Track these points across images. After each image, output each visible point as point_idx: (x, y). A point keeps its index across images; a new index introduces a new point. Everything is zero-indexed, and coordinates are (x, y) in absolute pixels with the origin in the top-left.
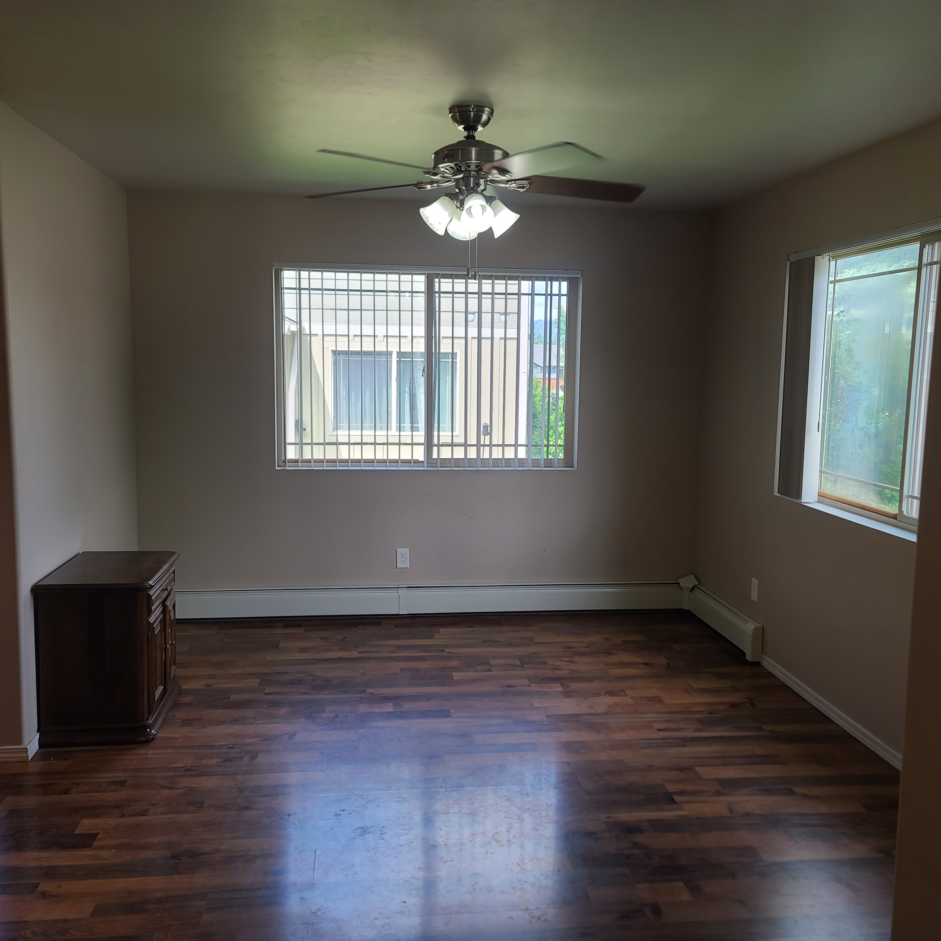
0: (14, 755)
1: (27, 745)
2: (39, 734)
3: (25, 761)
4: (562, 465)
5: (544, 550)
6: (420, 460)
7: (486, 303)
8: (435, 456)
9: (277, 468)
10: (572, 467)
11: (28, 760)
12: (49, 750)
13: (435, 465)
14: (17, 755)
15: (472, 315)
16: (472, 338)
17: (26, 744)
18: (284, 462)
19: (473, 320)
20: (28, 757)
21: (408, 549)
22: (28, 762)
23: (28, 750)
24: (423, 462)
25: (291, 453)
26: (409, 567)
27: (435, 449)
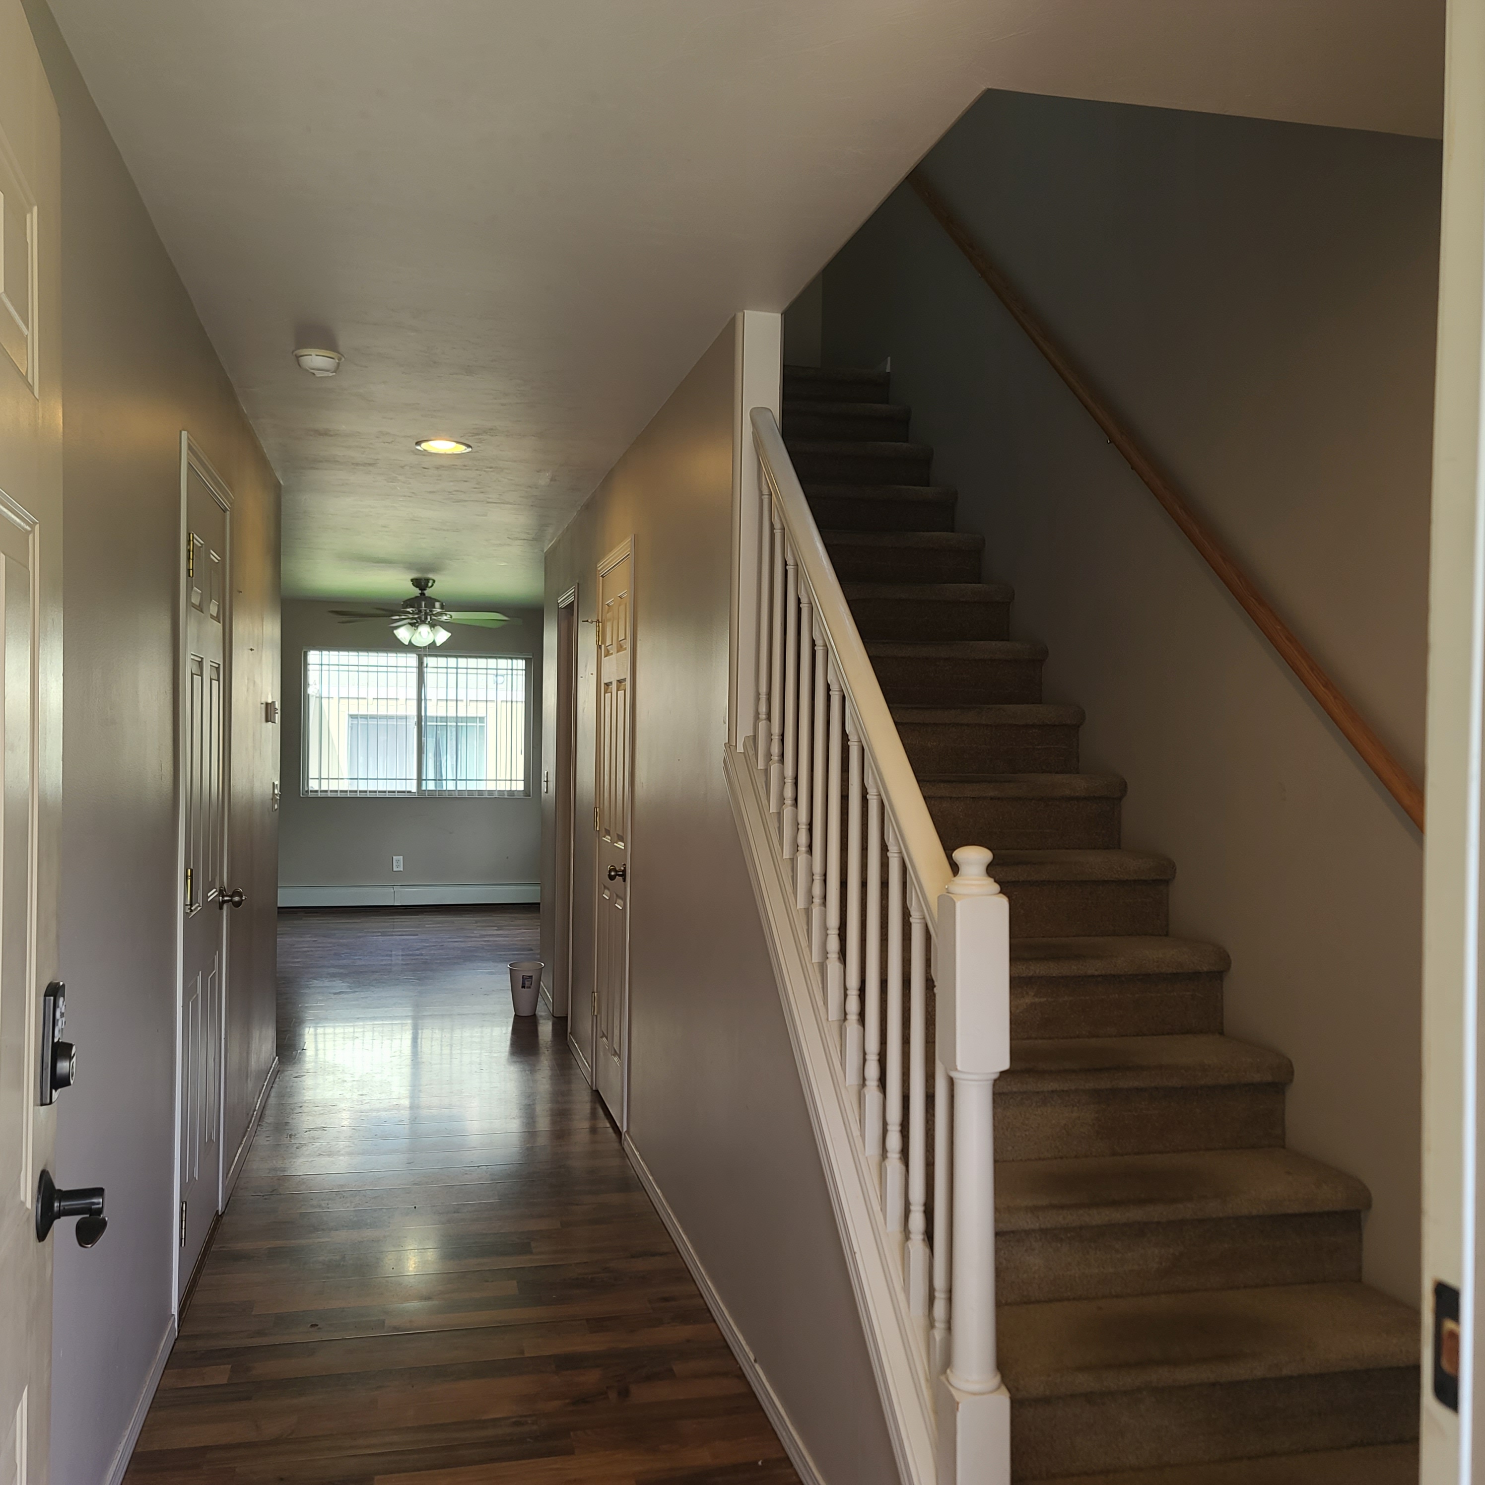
4: (522, 795)
5: (507, 858)
6: (413, 791)
7: (462, 678)
8: (424, 788)
9: (301, 796)
10: (530, 796)
13: (424, 794)
15: (502, 677)
16: (502, 701)
18: (307, 791)
19: (503, 683)
21: (402, 857)
24: (415, 793)
25: (313, 785)
26: (402, 870)
27: (424, 782)
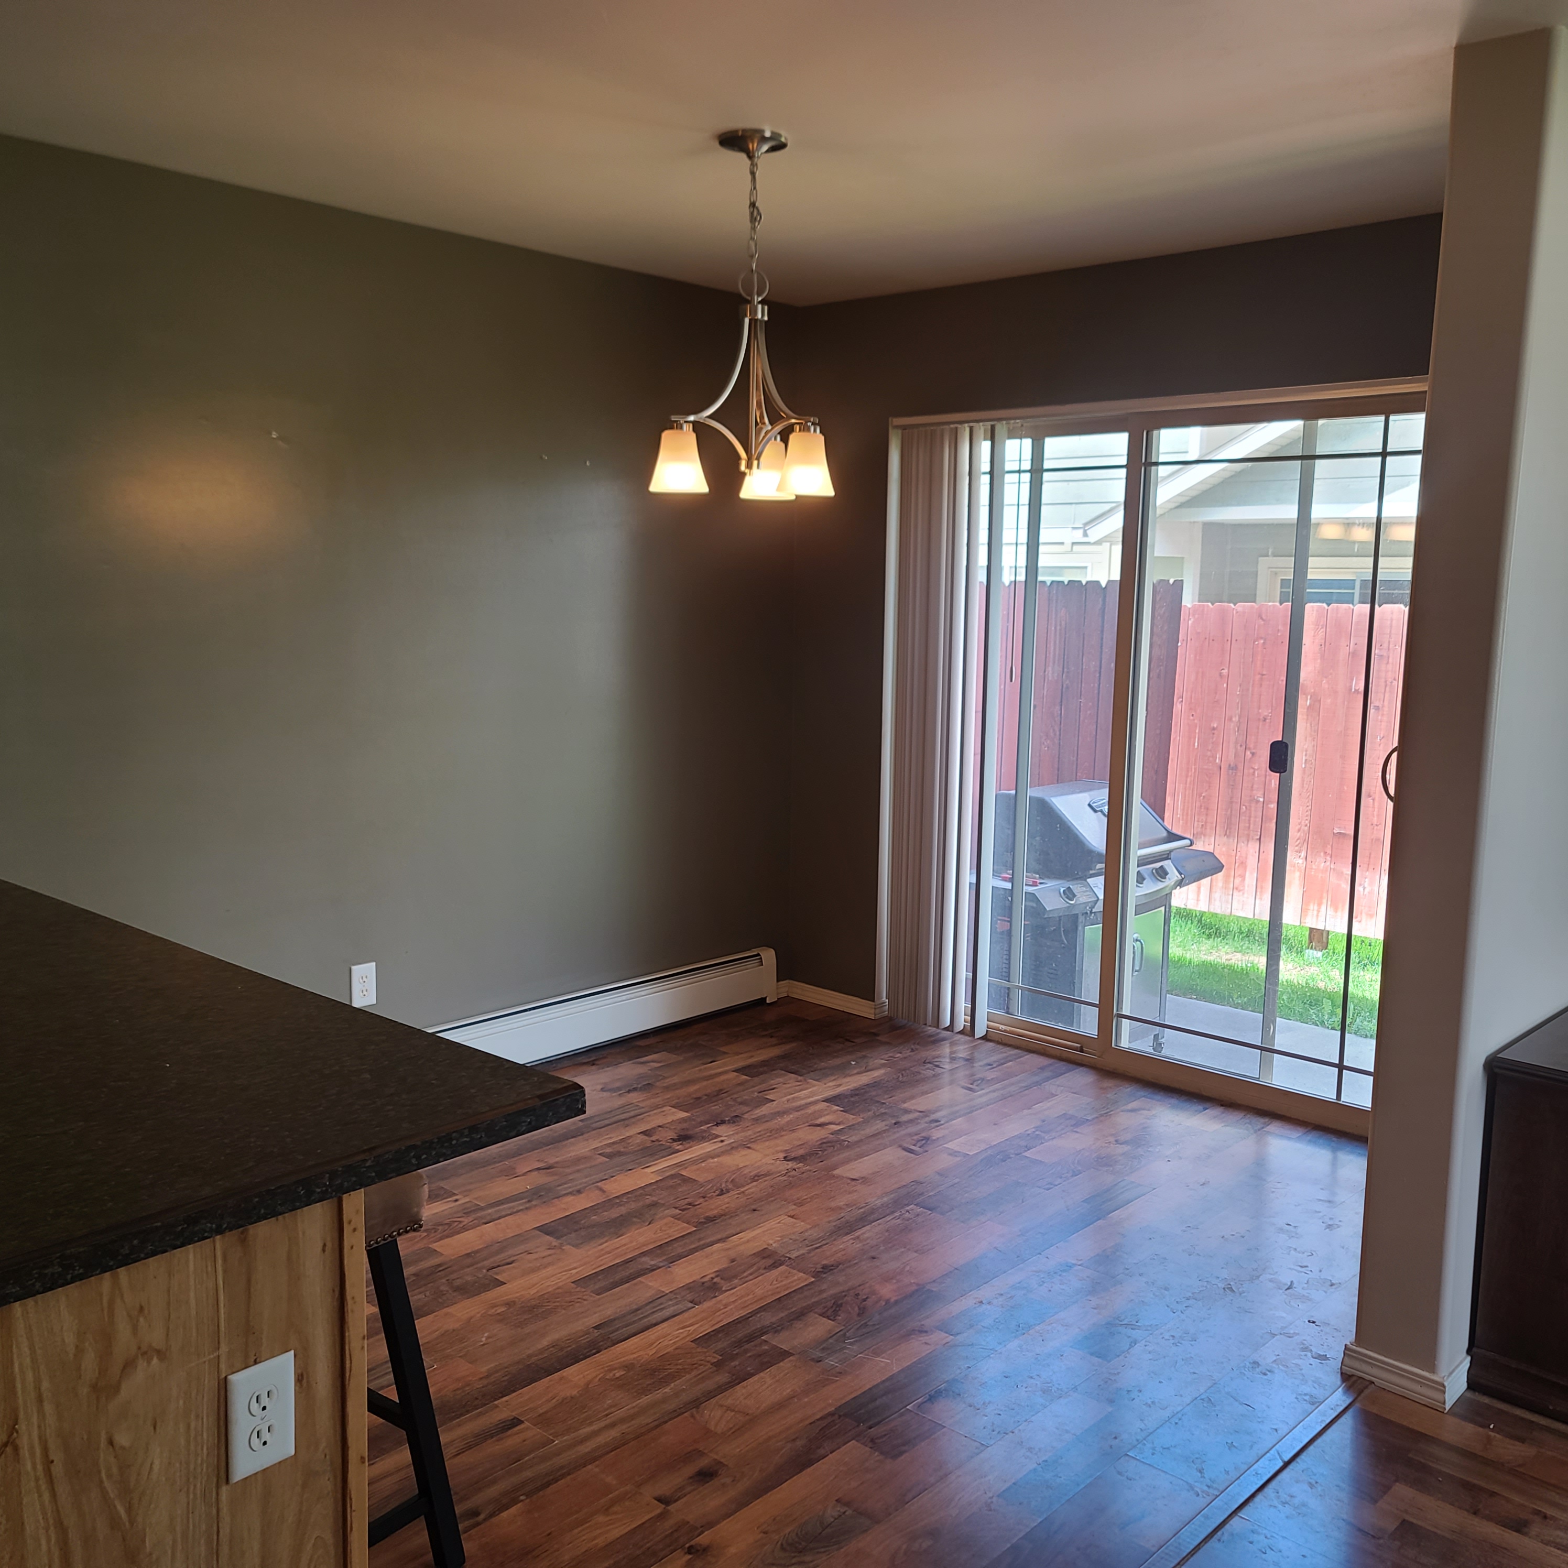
0: (1417, 1388)
1: (1445, 1378)
2: (1469, 1358)
3: (1436, 1409)
11: (1445, 1409)
12: (1486, 1400)
14: (1424, 1390)
17: (1443, 1375)
20: (1444, 1403)
22: (1443, 1413)
23: (1447, 1389)
